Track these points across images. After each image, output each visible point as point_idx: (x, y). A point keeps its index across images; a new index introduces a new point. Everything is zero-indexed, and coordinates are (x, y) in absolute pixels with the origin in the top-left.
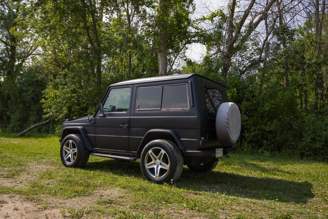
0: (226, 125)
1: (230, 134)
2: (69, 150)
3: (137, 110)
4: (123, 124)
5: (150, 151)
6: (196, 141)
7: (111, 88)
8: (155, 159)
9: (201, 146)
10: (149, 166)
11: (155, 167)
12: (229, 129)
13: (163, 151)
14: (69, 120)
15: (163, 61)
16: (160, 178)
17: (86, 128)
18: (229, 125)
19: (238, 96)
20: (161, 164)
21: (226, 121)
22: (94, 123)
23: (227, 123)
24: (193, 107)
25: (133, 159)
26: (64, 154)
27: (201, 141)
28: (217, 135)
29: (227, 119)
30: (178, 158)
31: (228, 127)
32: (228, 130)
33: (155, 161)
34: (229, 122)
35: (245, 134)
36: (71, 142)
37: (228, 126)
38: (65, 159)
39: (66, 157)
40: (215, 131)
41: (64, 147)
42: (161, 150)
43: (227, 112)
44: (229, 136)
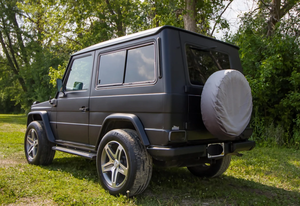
0: (214, 107)
1: (222, 121)
2: (32, 142)
3: (98, 86)
4: (82, 107)
5: (107, 147)
6: (164, 131)
7: (74, 57)
8: (114, 159)
9: (170, 140)
10: (106, 167)
11: (113, 169)
12: (221, 112)
13: (120, 148)
14: (36, 103)
15: (190, 25)
16: (117, 186)
17: (50, 112)
18: (221, 106)
19: (285, 65)
20: (119, 166)
21: (214, 100)
22: (56, 106)
23: (217, 103)
24: (160, 78)
25: (92, 157)
26: (28, 146)
27: (170, 133)
28: (204, 123)
29: (217, 96)
30: (139, 158)
31: (218, 110)
32: (219, 114)
33: (113, 161)
34: (221, 101)
35: (296, 120)
36: (33, 132)
37: (219, 108)
38: (29, 153)
39: (29, 151)
40: (200, 116)
41: (28, 137)
42: (118, 145)
43: (218, 85)
44: (221, 124)
